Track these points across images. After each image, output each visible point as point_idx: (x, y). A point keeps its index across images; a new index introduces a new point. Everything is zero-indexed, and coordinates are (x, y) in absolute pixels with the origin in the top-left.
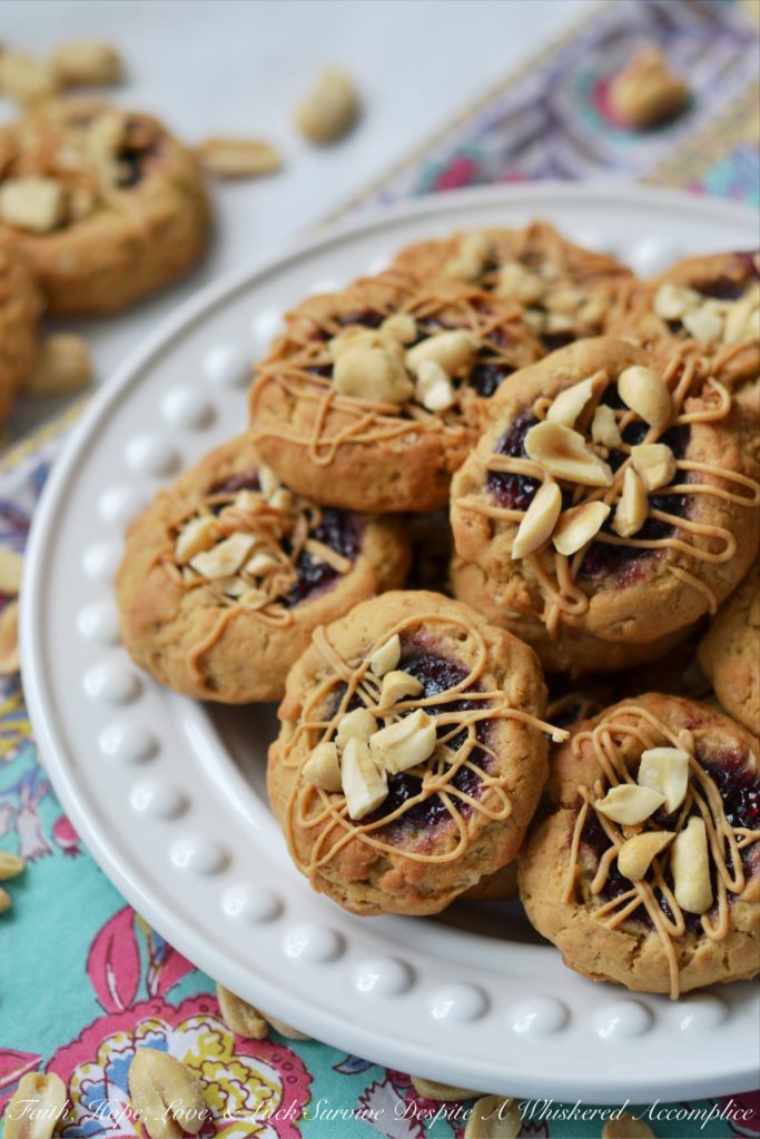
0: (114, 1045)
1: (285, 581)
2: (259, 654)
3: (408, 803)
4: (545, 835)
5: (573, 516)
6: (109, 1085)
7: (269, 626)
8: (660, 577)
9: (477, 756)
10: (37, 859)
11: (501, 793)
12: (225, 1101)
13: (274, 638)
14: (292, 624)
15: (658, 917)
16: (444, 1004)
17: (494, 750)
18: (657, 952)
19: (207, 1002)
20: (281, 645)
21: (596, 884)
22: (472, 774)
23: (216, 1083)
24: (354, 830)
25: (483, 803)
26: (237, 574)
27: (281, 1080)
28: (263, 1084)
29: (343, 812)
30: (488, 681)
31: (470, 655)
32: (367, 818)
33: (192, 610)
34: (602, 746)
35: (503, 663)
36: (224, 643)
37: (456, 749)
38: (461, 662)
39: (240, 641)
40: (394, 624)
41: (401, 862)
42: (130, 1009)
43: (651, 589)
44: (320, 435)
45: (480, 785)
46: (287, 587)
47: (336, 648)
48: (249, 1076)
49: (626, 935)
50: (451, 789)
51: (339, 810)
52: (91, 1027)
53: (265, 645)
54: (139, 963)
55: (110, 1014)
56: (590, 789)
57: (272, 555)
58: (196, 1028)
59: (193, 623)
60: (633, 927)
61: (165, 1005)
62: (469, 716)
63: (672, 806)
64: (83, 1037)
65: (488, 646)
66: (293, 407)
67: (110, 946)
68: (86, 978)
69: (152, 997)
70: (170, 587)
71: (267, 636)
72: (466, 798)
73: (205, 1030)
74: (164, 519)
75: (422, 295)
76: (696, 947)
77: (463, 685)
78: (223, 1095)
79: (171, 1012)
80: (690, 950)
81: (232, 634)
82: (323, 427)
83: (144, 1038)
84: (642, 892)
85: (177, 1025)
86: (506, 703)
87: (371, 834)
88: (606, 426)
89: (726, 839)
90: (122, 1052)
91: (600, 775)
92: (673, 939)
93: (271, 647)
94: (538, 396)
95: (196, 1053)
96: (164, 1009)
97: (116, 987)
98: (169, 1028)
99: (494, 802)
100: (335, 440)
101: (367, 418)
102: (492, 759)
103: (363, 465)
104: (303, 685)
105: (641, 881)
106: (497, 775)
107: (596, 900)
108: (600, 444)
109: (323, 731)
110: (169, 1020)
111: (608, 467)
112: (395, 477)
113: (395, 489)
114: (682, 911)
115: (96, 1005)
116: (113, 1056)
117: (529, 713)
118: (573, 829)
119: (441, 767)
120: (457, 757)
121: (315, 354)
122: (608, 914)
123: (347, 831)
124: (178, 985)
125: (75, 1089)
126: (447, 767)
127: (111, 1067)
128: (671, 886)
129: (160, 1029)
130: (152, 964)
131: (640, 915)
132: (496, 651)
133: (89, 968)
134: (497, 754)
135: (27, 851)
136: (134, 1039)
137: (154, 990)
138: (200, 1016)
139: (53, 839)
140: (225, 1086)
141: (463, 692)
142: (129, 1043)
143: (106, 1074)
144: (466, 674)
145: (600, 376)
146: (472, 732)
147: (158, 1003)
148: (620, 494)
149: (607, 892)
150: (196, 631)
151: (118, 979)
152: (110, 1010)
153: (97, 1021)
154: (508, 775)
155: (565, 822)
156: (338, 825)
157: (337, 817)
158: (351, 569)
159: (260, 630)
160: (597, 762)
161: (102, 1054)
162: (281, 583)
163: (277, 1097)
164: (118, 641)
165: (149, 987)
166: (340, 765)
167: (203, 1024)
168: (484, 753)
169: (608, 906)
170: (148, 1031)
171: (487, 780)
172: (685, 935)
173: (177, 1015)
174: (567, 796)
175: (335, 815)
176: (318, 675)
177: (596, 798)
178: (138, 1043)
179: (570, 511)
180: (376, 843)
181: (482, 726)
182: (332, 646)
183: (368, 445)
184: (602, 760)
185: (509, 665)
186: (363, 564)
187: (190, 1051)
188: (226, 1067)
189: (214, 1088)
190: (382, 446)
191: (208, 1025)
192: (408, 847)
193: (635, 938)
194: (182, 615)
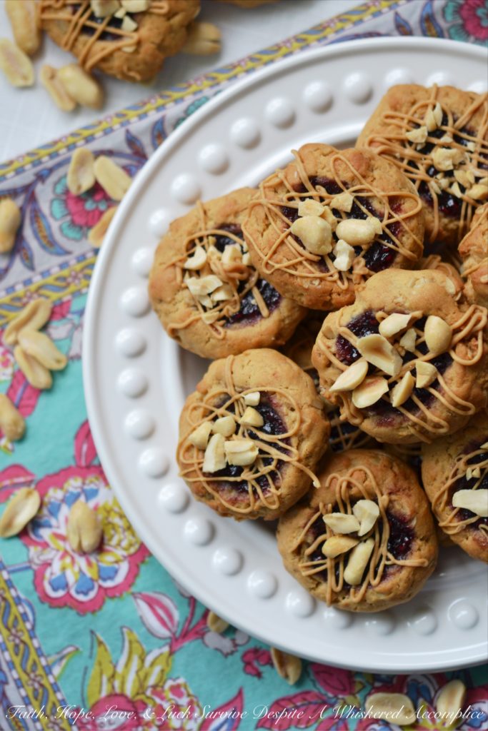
0: (74, 484)
1: (231, 310)
2: (202, 344)
3: (232, 479)
4: (295, 516)
5: (369, 385)
6: (63, 504)
7: (212, 335)
8: (403, 428)
9: (273, 474)
11: (276, 499)
12: (113, 536)
13: (212, 341)
14: (224, 339)
15: (331, 578)
16: (220, 557)
17: (282, 476)
18: (323, 594)
20: (214, 347)
21: (308, 551)
22: (267, 480)
23: (113, 524)
24: (202, 479)
25: (266, 498)
26: (209, 295)
28: (133, 536)
29: (200, 466)
30: (294, 441)
31: (292, 421)
32: (210, 475)
33: (180, 302)
34: (341, 487)
35: (305, 434)
36: (188, 331)
37: (265, 466)
38: (285, 423)
39: (195, 334)
40: (262, 386)
41: (219, 502)
42: (88, 467)
43: (395, 432)
44: (270, 258)
45: (268, 489)
46: (231, 314)
47: (234, 375)
48: (128, 528)
49: (311, 581)
50: (254, 483)
51: (199, 463)
52: (65, 470)
53: (207, 342)
55: (77, 466)
56: (325, 505)
57: (230, 293)
59: (177, 310)
60: (318, 578)
62: (277, 455)
63: (361, 534)
65: (302, 422)
66: (268, 226)
68: (73, 441)
70: (173, 283)
71: (209, 339)
72: (259, 490)
74: (190, 233)
75: (366, 185)
76: (344, 598)
77: (281, 436)
78: (113, 533)
80: (340, 598)
81: (193, 329)
82: (275, 252)
83: (88, 485)
84: (328, 564)
86: (296, 458)
87: (208, 483)
88: (408, 342)
89: (381, 556)
90: (75, 488)
91: (333, 501)
92: (333, 592)
93: (208, 345)
94: (380, 310)
95: (110, 504)
97: (86, 452)
98: (103, 484)
99: (271, 500)
100: (277, 266)
101: (300, 259)
102: (279, 479)
103: (286, 284)
104: (213, 380)
105: (331, 559)
106: (277, 488)
107: (306, 558)
108: (403, 347)
109: (212, 412)
111: (401, 361)
112: (301, 295)
113: (300, 299)
114: (344, 581)
115: (73, 459)
116: (71, 489)
117: (307, 465)
118: (309, 520)
119: (254, 469)
120: (264, 470)
121: (291, 199)
122: (308, 567)
123: (198, 476)
125: (46, 499)
126: (257, 471)
127: (68, 494)
128: (345, 565)
129: (98, 483)
131: (323, 574)
132: (305, 426)
133: (75, 438)
134: (283, 478)
135: (72, 354)
136: (84, 483)
140: (116, 528)
141: (280, 440)
142: (80, 485)
143: (64, 497)
144: (285, 431)
145: (418, 314)
146: (274, 463)
148: (401, 378)
149: (313, 556)
150: (176, 315)
151: (88, 448)
152: (78, 463)
153: (70, 467)
154: (283, 491)
155: (306, 516)
156: (195, 471)
157: (196, 467)
158: (269, 316)
159: (207, 334)
160: (334, 494)
161: (66, 486)
162: (228, 310)
163: (137, 547)
164: (146, 276)
166: (209, 441)
168: (276, 474)
169: (310, 563)
170: (92, 482)
171: (272, 489)
172: (341, 592)
174: (313, 504)
175: (196, 465)
176: (221, 382)
177: (327, 512)
178: (85, 487)
179: (369, 381)
180: (209, 489)
181: (281, 463)
182: (232, 373)
183: (292, 275)
184: (338, 496)
185: (308, 436)
186: (276, 315)
187: (108, 501)
189: (110, 526)
190: (299, 280)
192: (225, 497)
193: (316, 583)
194: (173, 302)
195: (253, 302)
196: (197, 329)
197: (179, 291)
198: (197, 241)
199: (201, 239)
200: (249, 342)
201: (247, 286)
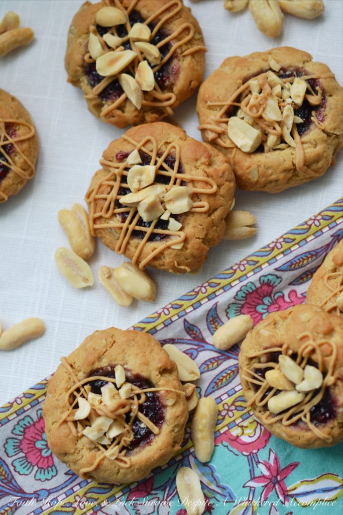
1: (130, 438)
2: (115, 476)
7: (119, 466)
13: (122, 471)
14: (131, 466)
20: (126, 475)
26: (105, 435)
33: (82, 449)
36: (99, 470)
39: (106, 471)
46: (128, 442)
53: (118, 473)
57: (121, 427)
59: (83, 456)
70: (71, 437)
71: (119, 470)
74: (67, 389)
81: (102, 468)
93: (120, 474)
150: (84, 461)
158: (160, 431)
159: (115, 467)
162: (125, 441)
186: (166, 428)
194: (77, 451)
195: (142, 426)
196: (105, 467)
197: (78, 441)
198: (75, 393)
199: (78, 390)
200: (152, 460)
201: (132, 414)
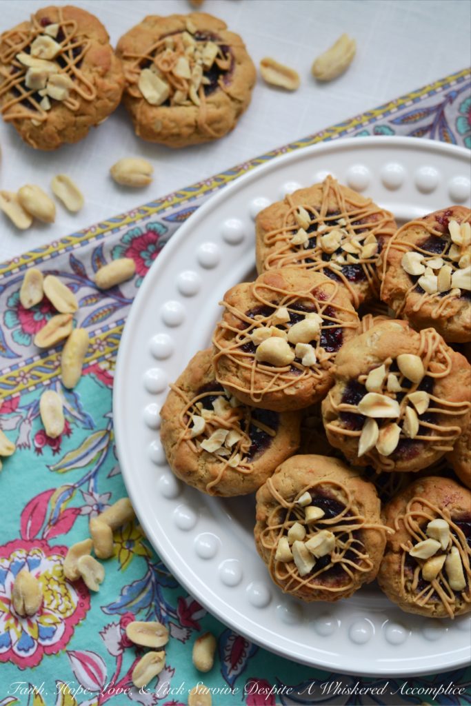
0: (19, 555)
6: (9, 572)
10: (23, 448)
12: (52, 601)
19: (64, 550)
23: (51, 590)
27: (78, 603)
28: (70, 601)
42: (31, 541)
48: (66, 595)
52: (12, 542)
54: (44, 521)
55: (22, 539)
58: (55, 561)
61: (47, 545)
64: (8, 546)
67: (35, 507)
68: (19, 518)
69: (43, 539)
73: (58, 563)
78: (52, 598)
79: (48, 549)
83: (32, 556)
85: (48, 556)
90: (20, 559)
95: (50, 573)
96: (46, 546)
97: (30, 528)
98: (44, 556)
110: (46, 552)
115: (18, 533)
116: (16, 559)
124: (55, 538)
127: (13, 564)
129: (40, 555)
130: (49, 524)
133: (22, 515)
135: (20, 442)
136: (28, 555)
137: (45, 536)
138: (58, 556)
139: (33, 440)
140: (55, 594)
142: (25, 556)
143: (10, 566)
147: (44, 542)
151: (33, 524)
152: (23, 537)
153: (16, 540)
161: (12, 556)
163: (72, 611)
165: (44, 533)
167: (59, 560)
170: (35, 554)
173: (49, 551)
178: (29, 558)
187: (48, 570)
188: (59, 584)
189: (50, 592)
191: (60, 561)
198: (189, 413)
199: (190, 409)
